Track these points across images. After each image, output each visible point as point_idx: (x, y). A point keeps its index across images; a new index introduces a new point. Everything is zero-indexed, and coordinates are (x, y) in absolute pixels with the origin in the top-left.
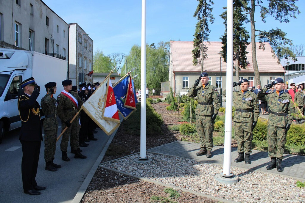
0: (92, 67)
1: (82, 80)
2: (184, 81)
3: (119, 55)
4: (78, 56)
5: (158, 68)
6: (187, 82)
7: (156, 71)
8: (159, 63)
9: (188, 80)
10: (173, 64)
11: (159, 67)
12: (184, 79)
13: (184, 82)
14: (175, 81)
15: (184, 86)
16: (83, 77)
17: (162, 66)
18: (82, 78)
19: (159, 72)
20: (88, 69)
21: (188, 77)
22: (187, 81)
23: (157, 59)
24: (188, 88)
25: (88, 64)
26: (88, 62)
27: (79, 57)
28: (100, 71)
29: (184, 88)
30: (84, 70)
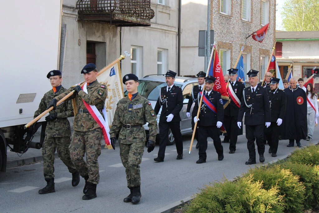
0: (272, 15)
1: (207, 50)
16: (209, 42)
18: (207, 47)
20: (256, 22)
28: (310, 27)
30: (240, 22)
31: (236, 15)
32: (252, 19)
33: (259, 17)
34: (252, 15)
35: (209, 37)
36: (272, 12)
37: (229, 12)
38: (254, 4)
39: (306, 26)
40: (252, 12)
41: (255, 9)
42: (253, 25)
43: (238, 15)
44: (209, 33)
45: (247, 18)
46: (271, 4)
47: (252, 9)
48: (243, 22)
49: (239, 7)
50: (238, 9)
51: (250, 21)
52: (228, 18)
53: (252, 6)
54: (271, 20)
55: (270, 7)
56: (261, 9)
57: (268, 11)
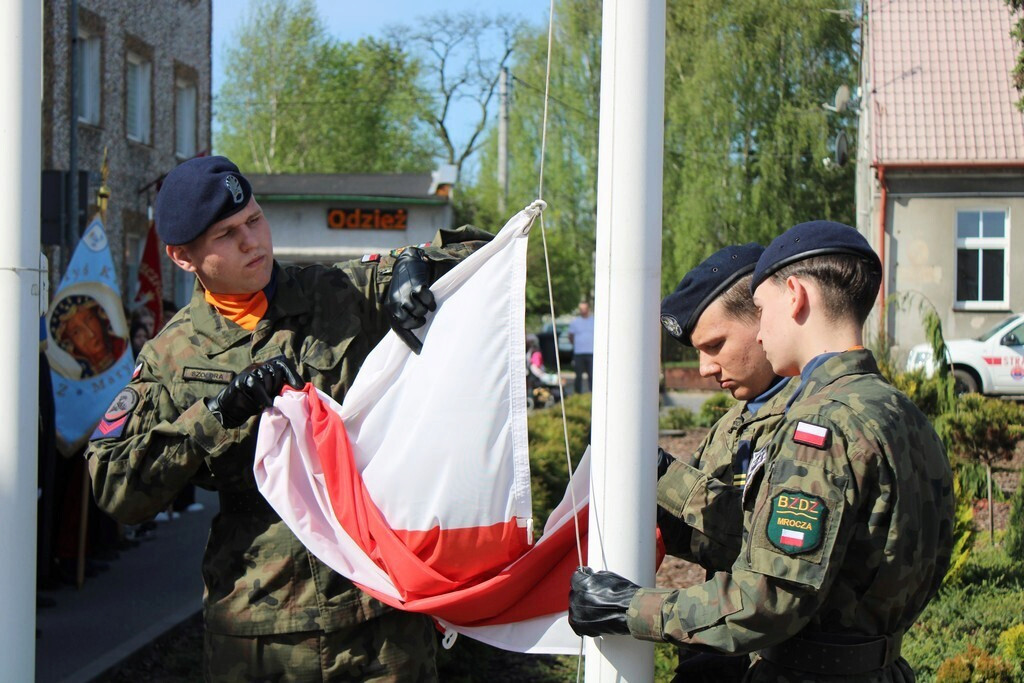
0: (203, 127)
1: (68, 227)
2: (970, 243)
3: (476, 35)
4: (61, 32)
5: (781, 139)
6: (995, 257)
7: (765, 158)
8: (788, 95)
9: (1001, 234)
10: (881, 98)
11: (790, 130)
12: (966, 226)
13: (966, 257)
14: (894, 243)
15: (965, 290)
16: (76, 203)
17: (812, 117)
18: (69, 217)
19: (788, 170)
20: (163, 145)
21: (1001, 217)
22: (993, 243)
23: (774, 65)
24: (1004, 305)
25: (165, 98)
26: (165, 80)
27: (73, 41)
28: (293, 163)
29: (969, 305)
30: (123, 145)
31: (114, 126)
32: (152, 136)
33: (171, 131)
34: (153, 126)
35: (76, 192)
36: (203, 119)
37: (93, 116)
38: (157, 93)
39: (282, 156)
40: (153, 116)
41: (161, 109)
42: (155, 155)
43: (118, 126)
44: (76, 179)
45: (140, 133)
46: (201, 96)
47: (153, 108)
48: (131, 146)
49: (120, 102)
50: (116, 108)
51: (147, 141)
52: (94, 133)
53: (153, 100)
54: (200, 141)
55: (197, 105)
56: (174, 108)
57: (193, 116)
